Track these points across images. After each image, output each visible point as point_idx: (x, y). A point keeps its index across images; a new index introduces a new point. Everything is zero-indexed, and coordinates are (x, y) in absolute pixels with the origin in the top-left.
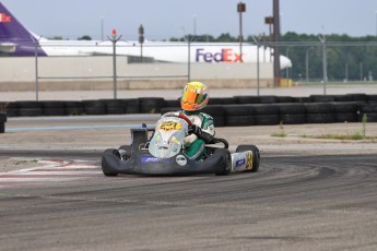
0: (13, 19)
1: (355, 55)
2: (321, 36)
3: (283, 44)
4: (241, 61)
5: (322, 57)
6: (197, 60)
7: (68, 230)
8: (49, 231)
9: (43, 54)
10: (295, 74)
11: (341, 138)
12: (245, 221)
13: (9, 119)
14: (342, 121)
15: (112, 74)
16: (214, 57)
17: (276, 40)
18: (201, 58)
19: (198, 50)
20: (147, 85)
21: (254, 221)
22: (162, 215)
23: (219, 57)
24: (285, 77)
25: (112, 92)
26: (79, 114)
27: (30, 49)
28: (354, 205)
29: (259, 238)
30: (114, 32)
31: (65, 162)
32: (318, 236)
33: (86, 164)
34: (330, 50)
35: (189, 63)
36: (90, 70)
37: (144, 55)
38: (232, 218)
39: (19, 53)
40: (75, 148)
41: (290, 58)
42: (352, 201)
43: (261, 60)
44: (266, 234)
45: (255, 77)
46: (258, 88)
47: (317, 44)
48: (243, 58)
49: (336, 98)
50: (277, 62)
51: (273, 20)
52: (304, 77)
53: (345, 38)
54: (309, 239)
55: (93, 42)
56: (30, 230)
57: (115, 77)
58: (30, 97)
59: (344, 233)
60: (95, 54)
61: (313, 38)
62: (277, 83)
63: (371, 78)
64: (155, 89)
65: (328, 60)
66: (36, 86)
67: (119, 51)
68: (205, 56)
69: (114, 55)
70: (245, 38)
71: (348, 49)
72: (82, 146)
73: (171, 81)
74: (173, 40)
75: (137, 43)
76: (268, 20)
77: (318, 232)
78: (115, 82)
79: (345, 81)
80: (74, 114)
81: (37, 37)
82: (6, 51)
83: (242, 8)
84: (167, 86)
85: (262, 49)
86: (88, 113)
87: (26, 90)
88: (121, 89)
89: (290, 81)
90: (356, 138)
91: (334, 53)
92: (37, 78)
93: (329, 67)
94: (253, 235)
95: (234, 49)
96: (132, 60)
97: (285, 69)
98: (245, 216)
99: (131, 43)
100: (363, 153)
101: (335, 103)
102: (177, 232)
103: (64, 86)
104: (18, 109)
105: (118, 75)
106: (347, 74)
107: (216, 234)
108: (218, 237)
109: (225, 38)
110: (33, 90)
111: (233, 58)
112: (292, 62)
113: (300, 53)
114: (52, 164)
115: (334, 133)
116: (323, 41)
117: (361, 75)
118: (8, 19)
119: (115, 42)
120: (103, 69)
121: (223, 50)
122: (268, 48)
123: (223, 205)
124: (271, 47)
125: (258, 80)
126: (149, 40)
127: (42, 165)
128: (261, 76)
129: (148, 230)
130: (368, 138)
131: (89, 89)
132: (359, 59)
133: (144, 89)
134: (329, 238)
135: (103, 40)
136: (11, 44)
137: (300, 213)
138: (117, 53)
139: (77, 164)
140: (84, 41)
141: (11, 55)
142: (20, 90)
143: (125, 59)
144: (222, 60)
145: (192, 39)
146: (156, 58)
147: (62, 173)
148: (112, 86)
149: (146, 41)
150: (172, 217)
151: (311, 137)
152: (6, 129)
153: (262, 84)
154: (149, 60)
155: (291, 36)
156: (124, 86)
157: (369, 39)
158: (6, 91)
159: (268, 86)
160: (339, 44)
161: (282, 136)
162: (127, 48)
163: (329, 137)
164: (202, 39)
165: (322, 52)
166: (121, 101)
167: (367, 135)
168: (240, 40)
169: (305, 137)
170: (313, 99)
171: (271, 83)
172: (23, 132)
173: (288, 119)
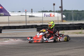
0: (3, 8)
1: (79, 15)
2: (72, 10)
3: (63, 12)
4: (54, 16)
5: (72, 15)
6: (44, 16)
7: (16, 54)
8: (12, 55)
9: (10, 15)
10: (66, 19)
11: (77, 33)
12: (56, 52)
13: (3, 30)
14: (77, 29)
15: (25, 20)
16: (48, 15)
17: (62, 12)
18: (45, 16)
19: (44, 14)
20: (33, 22)
21: (58, 52)
22: (37, 51)
23: (49, 16)
24: (64, 20)
25: (26, 24)
26: (18, 29)
27: (7, 15)
28: (80, 48)
29: (59, 55)
30: (26, 10)
31: (15, 39)
32: (72, 55)
33: (20, 40)
34: (74, 14)
35: (43, 17)
36: (21, 19)
37: (33, 15)
38: (53, 51)
39: (5, 15)
40: (18, 36)
41: (65, 15)
42: (79, 47)
43: (59, 16)
44: (61, 55)
45: (57, 20)
46: (58, 22)
47: (71, 12)
48: (55, 16)
49: (76, 24)
50: (62, 17)
51: (61, 7)
52: (68, 20)
53: (77, 11)
54: (70, 55)
55: (21, 13)
56: (8, 55)
57: (26, 20)
58: (7, 25)
59: (78, 54)
60: (22, 15)
61: (70, 11)
62: (62, 21)
63: (83, 20)
64: (35, 23)
65: (74, 16)
66: (9, 23)
67: (27, 14)
68: (46, 15)
69: (26, 15)
70: (55, 11)
71: (78, 13)
72: (19, 36)
73: (39, 21)
74: (39, 12)
75: (31, 13)
76: (60, 7)
77: (72, 54)
78: (26, 21)
79: (77, 21)
80: (17, 29)
81: (9, 12)
82: (1, 15)
83: (54, 4)
84: (38, 22)
85: (59, 14)
86: (20, 29)
87: (6, 24)
88: (27, 23)
89: (65, 21)
90: (80, 33)
91: (75, 14)
92: (9, 21)
93: (74, 17)
94: (58, 55)
95: (53, 14)
96: (30, 16)
97: (64, 18)
98: (56, 51)
99: (30, 13)
100: (82, 36)
101: (75, 25)
102: (41, 55)
103: (15, 23)
104: (5, 28)
105: (27, 20)
106: (78, 19)
107: (49, 55)
108: (50, 55)
109: (50, 11)
110: (8, 24)
111: (52, 16)
112: (66, 16)
113: (67, 14)
114: (12, 40)
115: (75, 32)
116: (72, 12)
117: (81, 19)
118: (2, 8)
119: (26, 12)
120: (23, 19)
121: (50, 14)
122: (60, 13)
123: (51, 48)
124: (61, 13)
125: (58, 20)
126: (34, 12)
127: (10, 40)
128: (59, 20)
129: (34, 54)
130: (83, 33)
131: (20, 23)
132: (81, 16)
133: (33, 23)
134: (74, 55)
135: (23, 12)
136: (3, 13)
137: (68, 50)
138: (27, 15)
139: (18, 40)
140: (19, 13)
141: (3, 16)
142: (5, 24)
143: (28, 16)
144: (50, 16)
145: (43, 12)
146: (35, 16)
147: (15, 42)
148: (25, 22)
149: (33, 12)
150: (40, 51)
151: (70, 33)
152: (2, 32)
153: (59, 21)
154: (34, 16)
155: (65, 11)
156: (28, 22)
157: (83, 11)
158: (2, 24)
159: (60, 22)
160: (76, 12)
161: (64, 33)
162: (29, 14)
163: (74, 33)
164: (45, 12)
165: (72, 14)
166: (28, 26)
167: (83, 32)
168: (54, 12)
169: (69, 33)
170: (70, 24)
171: (61, 21)
172: (6, 33)
173: (65, 29)
